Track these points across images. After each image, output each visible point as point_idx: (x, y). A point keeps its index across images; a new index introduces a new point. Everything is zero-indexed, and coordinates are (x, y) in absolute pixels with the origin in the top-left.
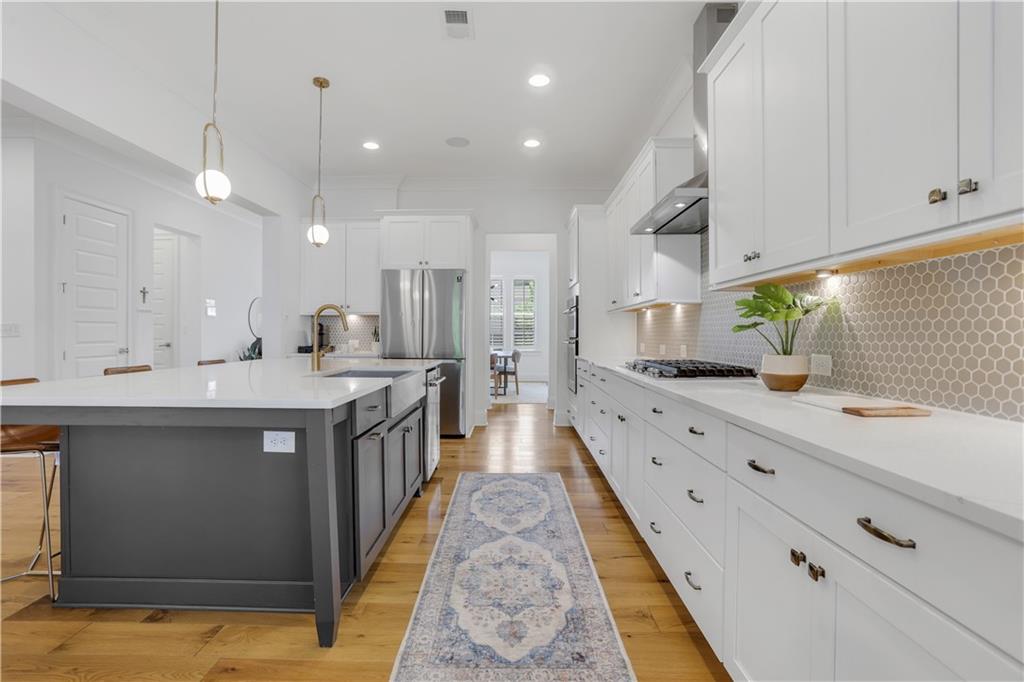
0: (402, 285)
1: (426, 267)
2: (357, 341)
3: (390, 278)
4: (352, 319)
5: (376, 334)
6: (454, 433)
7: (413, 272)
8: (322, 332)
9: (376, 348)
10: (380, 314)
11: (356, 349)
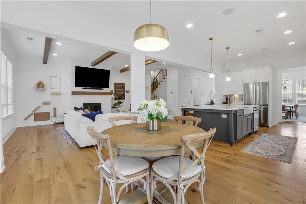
0: (250, 86)
1: (256, 82)
2: (237, 101)
3: (246, 86)
4: (236, 96)
5: (242, 99)
6: (266, 126)
7: (253, 83)
8: (227, 99)
9: (242, 103)
10: (243, 94)
11: (237, 103)
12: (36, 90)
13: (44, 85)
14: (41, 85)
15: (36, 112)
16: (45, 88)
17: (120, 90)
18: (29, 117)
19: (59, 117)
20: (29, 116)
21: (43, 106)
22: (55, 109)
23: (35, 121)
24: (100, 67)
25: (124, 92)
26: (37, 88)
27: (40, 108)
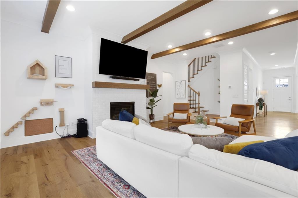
12: (29, 78)
13: (44, 69)
14: (37, 69)
15: (28, 119)
16: (45, 74)
17: (152, 83)
18: (15, 129)
19: (69, 126)
20: (13, 128)
21: (42, 107)
22: (62, 113)
23: (25, 135)
24: (136, 44)
25: (156, 86)
26: (31, 75)
27: (35, 112)
